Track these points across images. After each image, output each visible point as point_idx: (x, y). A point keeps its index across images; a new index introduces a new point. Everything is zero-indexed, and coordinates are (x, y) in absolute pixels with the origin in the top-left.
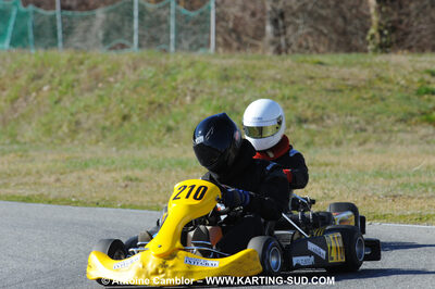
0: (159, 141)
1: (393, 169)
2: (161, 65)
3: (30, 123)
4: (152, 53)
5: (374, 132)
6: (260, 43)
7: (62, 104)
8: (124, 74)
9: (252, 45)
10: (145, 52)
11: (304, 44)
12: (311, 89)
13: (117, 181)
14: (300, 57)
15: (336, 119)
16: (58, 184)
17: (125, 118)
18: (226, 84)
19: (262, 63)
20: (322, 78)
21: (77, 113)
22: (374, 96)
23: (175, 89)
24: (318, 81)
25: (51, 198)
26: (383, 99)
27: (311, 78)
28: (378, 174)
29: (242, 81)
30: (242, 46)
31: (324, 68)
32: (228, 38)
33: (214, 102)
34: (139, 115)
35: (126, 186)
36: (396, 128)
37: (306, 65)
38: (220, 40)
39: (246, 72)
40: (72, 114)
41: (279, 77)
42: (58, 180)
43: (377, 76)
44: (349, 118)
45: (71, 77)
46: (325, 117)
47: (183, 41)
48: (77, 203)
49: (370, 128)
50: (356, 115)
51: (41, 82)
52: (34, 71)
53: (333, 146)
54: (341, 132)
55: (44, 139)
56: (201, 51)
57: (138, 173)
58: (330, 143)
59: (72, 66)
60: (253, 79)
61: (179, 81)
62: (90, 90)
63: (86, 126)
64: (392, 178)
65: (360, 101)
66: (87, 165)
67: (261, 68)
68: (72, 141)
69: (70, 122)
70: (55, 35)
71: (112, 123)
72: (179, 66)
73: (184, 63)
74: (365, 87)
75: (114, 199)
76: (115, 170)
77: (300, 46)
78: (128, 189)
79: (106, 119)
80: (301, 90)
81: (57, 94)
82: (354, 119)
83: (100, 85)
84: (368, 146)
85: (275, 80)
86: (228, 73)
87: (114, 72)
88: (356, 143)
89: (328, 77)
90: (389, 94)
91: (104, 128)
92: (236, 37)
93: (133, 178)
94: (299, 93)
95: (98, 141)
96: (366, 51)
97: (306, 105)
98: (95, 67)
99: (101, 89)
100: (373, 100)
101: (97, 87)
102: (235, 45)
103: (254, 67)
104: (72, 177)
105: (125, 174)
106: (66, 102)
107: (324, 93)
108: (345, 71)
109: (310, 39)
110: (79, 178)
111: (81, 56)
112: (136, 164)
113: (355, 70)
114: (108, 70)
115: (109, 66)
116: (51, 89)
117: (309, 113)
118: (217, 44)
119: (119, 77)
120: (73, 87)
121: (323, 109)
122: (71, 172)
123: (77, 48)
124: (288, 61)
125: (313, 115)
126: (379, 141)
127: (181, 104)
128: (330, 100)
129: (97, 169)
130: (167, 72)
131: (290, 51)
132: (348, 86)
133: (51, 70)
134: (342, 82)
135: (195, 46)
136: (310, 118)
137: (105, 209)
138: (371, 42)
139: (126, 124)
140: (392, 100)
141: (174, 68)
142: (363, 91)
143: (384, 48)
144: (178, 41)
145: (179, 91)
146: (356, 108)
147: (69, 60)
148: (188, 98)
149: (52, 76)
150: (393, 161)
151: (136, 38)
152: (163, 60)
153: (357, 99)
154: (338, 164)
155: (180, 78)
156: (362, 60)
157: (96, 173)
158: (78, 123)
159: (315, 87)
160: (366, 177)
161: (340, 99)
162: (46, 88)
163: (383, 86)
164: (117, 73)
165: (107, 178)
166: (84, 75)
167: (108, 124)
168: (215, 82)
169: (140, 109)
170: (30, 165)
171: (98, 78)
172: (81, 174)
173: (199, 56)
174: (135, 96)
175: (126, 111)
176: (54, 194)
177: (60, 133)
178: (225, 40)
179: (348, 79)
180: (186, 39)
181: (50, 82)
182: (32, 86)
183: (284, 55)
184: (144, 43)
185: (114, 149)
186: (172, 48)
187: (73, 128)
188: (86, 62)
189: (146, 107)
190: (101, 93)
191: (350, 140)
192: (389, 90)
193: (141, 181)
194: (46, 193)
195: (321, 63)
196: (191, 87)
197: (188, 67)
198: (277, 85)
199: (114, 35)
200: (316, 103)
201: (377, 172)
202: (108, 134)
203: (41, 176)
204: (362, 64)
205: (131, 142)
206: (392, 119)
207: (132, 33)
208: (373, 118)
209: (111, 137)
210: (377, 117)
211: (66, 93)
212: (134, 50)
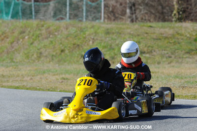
0: (78, 61)
1: (183, 75)
2: (79, 27)
3: (19, 53)
4: (75, 22)
5: (175, 58)
6: (124, 17)
7: (34, 45)
8: (62, 31)
9: (121, 18)
10: (72, 22)
11: (144, 18)
12: (146, 38)
13: (58, 79)
14: (142, 24)
15: (158, 52)
16: (31, 81)
17: (62, 51)
18: (108, 36)
19: (124, 26)
20: (151, 33)
21: (41, 48)
22: (175, 42)
23: (85, 38)
24: (150, 34)
25: (28, 87)
26: (179, 43)
27: (147, 33)
28: (176, 77)
29: (115, 35)
30: (116, 19)
31: (152, 29)
32: (109, 15)
33: (103, 44)
34: (68, 50)
35: (62, 82)
36: (185, 56)
37: (144, 27)
38: (106, 16)
39: (117, 31)
40: (38, 49)
41: (132, 32)
42: (31, 79)
43: (177, 32)
44: (164, 51)
45: (38, 32)
46: (153, 51)
47: (89, 16)
48: (39, 90)
49: (173, 56)
50: (167, 50)
51: (24, 34)
52: (21, 30)
53: (156, 64)
54: (160, 58)
55: (25, 60)
56: (97, 21)
57: (67, 76)
58: (155, 63)
59: (39, 27)
60: (120, 34)
61: (87, 35)
62: (47, 38)
63: (45, 55)
64: (182, 78)
65: (169, 44)
66: (44, 72)
67: (124, 29)
68: (38, 61)
69: (37, 53)
70: (31, 13)
71: (57, 53)
72: (87, 28)
73: (89, 26)
74: (171, 38)
75: (56, 88)
76: (57, 75)
77: (142, 19)
78: (63, 83)
79: (54, 52)
80: (142, 38)
81: (32, 40)
82: (166, 52)
83: (51, 36)
84: (172, 64)
85: (130, 34)
86: (109, 31)
87: (57, 30)
88: (167, 63)
89: (154, 33)
90: (182, 41)
91: (53, 56)
92: (113, 14)
93: (65, 78)
94: (141, 40)
95: (50, 62)
96: (172, 21)
97: (144, 45)
98: (49, 28)
99: (52, 38)
100: (175, 43)
101: (49, 37)
102: (113, 18)
103: (121, 28)
104: (38, 78)
105: (61, 76)
106: (36, 44)
107: (152, 40)
108: (162, 30)
109: (147, 16)
110: (41, 78)
111: (42, 23)
112: (67, 72)
113: (167, 30)
114: (55, 29)
115: (55, 28)
116: (29, 38)
117: (145, 49)
118: (104, 17)
119: (60, 32)
120: (39, 37)
121: (152, 47)
122: (37, 75)
123: (41, 19)
124: (136, 26)
125: (147, 50)
126: (177, 62)
127: (88, 45)
128: (155, 43)
129: (49, 74)
130: (82, 30)
131: (137, 21)
132: (163, 37)
133: (29, 29)
134: (160, 35)
135: (94, 19)
136: (146, 52)
137: (52, 92)
138: (174, 17)
139: (63, 54)
140: (183, 43)
141: (84, 29)
142: (170, 39)
143: (180, 20)
144: (87, 16)
145: (87, 39)
146: (167, 47)
147: (37, 25)
148: (91, 42)
149: (30, 32)
150: (183, 71)
151: (68, 15)
152: (79, 25)
153: (167, 43)
154: (159, 72)
155: (87, 33)
156: (170, 25)
157: (49, 76)
158: (41, 53)
159: (149, 37)
160: (171, 78)
161: (160, 43)
162: (26, 37)
163: (179, 37)
164: (59, 31)
165: (54, 78)
166: (44, 32)
167: (54, 54)
168: (103, 35)
169: (69, 47)
170: (19, 72)
171: (50, 33)
172: (42, 76)
173: (96, 23)
174: (67, 41)
175: (63, 48)
176: (29, 85)
177: (33, 58)
178: (108, 16)
179: (163, 34)
180: (91, 15)
181: (28, 35)
182: (20, 36)
183: (134, 23)
184: (72, 17)
185: (57, 65)
186: (84, 20)
187: (39, 55)
188: (45, 26)
189: (72, 46)
190: (52, 40)
191: (164, 61)
192: (182, 39)
193: (69, 80)
194: (25, 85)
195: (151, 27)
196: (92, 37)
197: (91, 28)
198: (131, 37)
199: (58, 14)
200: (149, 45)
201: (176, 76)
202: (54, 58)
203: (24, 77)
204: (170, 27)
205: (65, 62)
206: (183, 52)
207: (66, 13)
208: (175, 52)
209: (56, 60)
210: (176, 51)
211: (35, 40)
212: (67, 21)
